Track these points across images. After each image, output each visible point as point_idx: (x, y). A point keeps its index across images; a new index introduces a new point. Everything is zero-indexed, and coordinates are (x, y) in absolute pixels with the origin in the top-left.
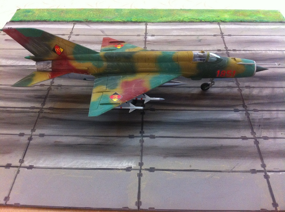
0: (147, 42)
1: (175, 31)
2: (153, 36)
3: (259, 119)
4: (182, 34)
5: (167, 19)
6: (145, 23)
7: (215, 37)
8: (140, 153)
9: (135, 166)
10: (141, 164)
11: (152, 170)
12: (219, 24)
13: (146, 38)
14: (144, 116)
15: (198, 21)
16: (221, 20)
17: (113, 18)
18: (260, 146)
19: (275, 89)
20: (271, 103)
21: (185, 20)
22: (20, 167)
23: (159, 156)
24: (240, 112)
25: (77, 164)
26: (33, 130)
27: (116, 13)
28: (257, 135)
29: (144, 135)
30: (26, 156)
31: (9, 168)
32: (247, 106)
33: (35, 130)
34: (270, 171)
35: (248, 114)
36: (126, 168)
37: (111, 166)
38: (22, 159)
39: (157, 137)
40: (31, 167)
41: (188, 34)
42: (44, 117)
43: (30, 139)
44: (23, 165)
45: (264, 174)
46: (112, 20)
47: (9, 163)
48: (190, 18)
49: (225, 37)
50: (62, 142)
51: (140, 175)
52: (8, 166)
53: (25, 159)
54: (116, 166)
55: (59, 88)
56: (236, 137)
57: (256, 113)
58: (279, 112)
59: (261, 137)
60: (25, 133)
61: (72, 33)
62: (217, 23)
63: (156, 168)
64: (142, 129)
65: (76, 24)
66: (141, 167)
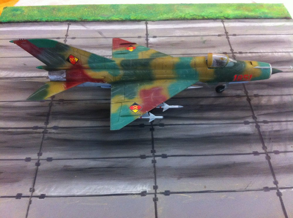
0: (149, 45)
1: (177, 31)
2: (155, 37)
3: (270, 132)
4: (185, 34)
5: (167, 16)
6: (145, 22)
7: (219, 38)
8: (153, 175)
9: (150, 189)
10: (155, 188)
11: (167, 193)
12: (223, 22)
13: (147, 40)
14: (154, 133)
15: (200, 17)
16: (225, 16)
17: (110, 16)
18: (271, 161)
19: (284, 97)
20: (280, 114)
21: (186, 17)
22: (32, 196)
23: (172, 177)
24: (251, 124)
25: (91, 191)
26: (40, 154)
27: (113, 10)
28: (268, 150)
29: (156, 154)
30: (36, 184)
31: (20, 198)
32: (257, 117)
33: (42, 153)
34: (282, 188)
35: (258, 127)
36: (140, 192)
37: (125, 191)
38: (32, 187)
39: (169, 156)
40: (42, 196)
41: (191, 33)
42: (49, 139)
43: (38, 164)
44: (34, 194)
45: (276, 191)
46: (110, 19)
47: (20, 192)
48: (192, 14)
49: (230, 37)
50: (72, 166)
51: (155, 200)
52: (19, 196)
53: (35, 188)
54: (130, 190)
55: (62, 103)
56: (248, 152)
57: (265, 124)
58: (289, 123)
59: (272, 151)
60: (32, 158)
61: (68, 36)
62: (221, 20)
63: (171, 191)
64: (153, 148)
65: (70, 24)
66: (156, 191)
